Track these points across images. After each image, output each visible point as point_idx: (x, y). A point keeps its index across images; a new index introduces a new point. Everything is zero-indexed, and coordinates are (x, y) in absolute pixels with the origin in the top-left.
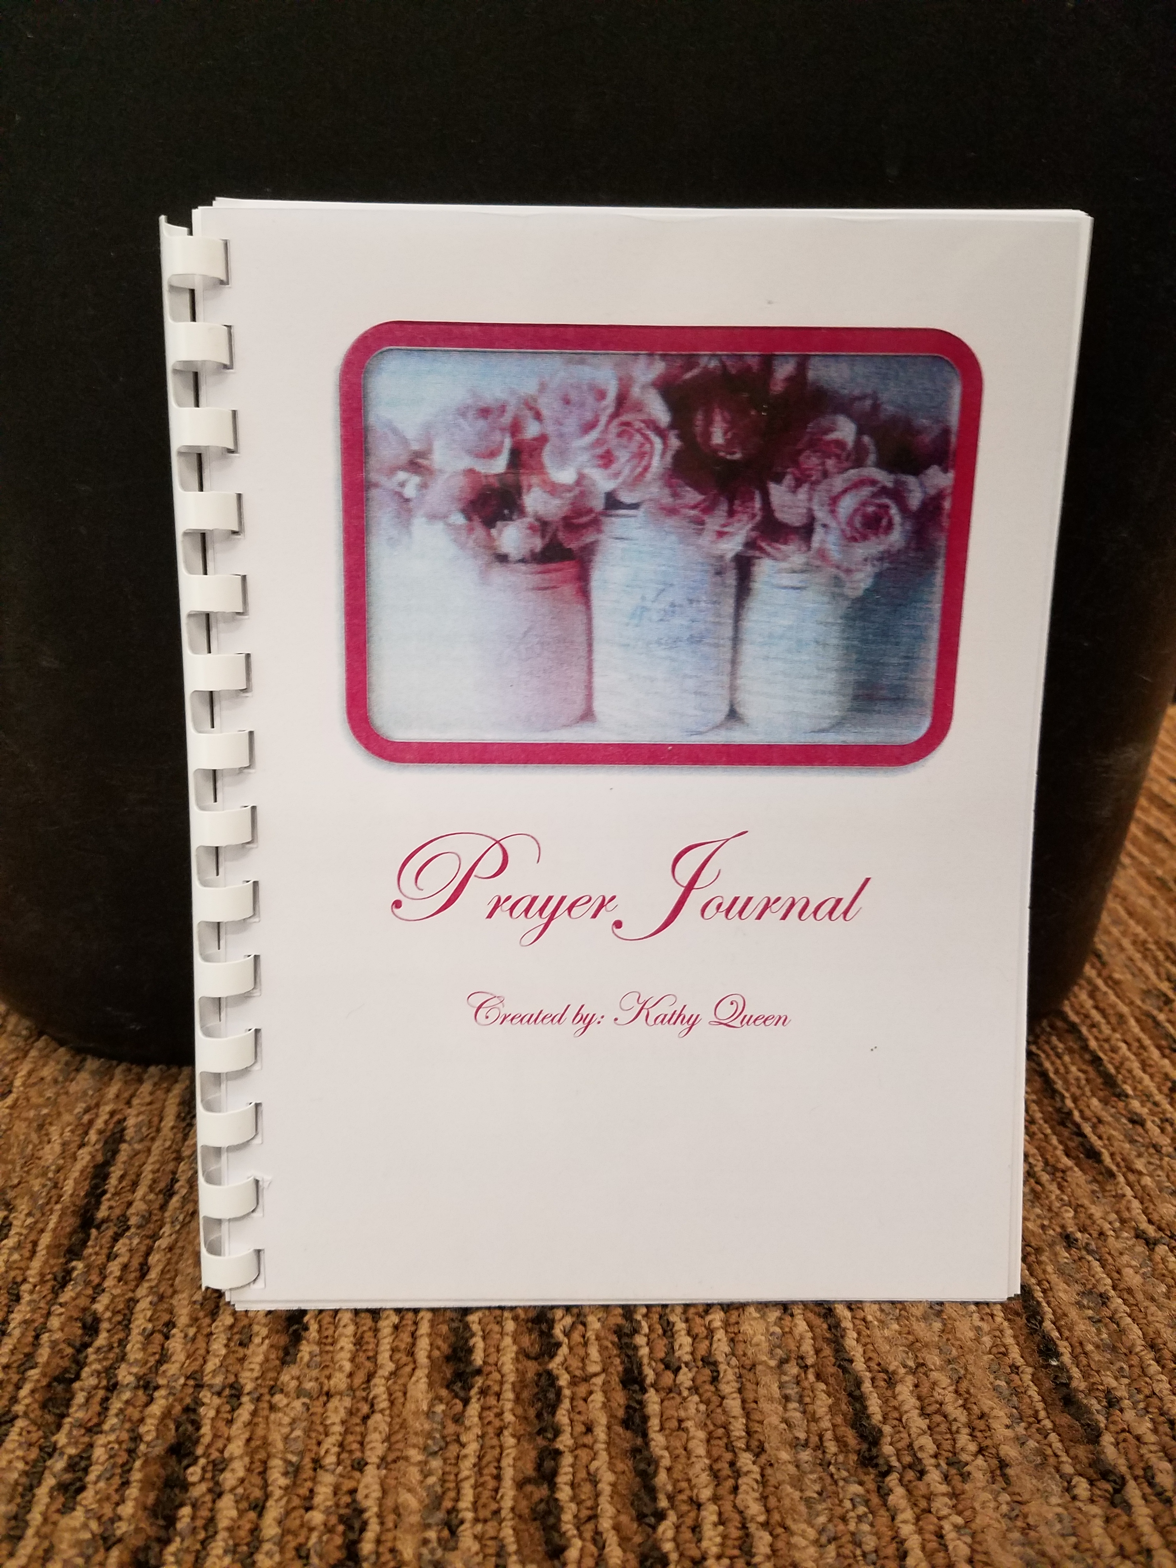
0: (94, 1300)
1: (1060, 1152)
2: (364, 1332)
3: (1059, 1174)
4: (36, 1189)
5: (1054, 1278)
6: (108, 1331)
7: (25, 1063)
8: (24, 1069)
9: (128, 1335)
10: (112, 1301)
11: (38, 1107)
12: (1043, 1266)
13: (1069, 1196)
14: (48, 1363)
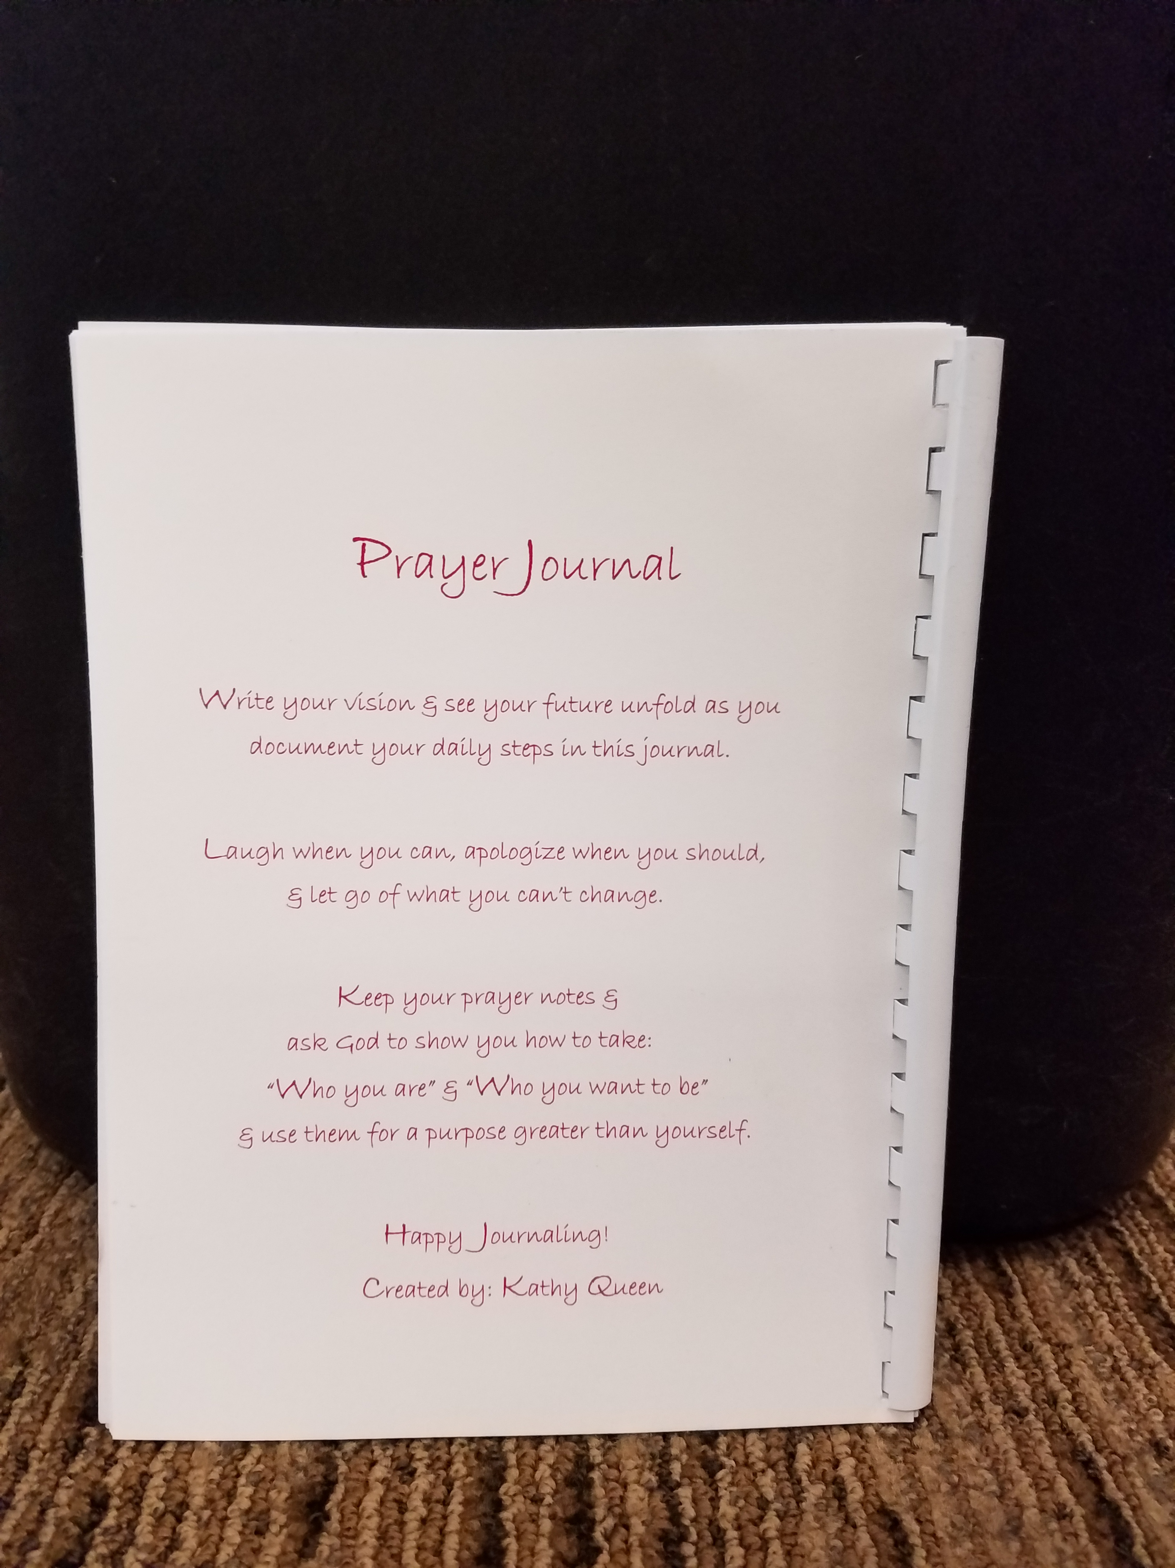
0: (105, 1472)
1: (1146, 1345)
2: (390, 1524)
3: (1147, 1371)
4: (54, 1342)
5: (1144, 1493)
6: (118, 1509)
7: (53, 1200)
8: (52, 1206)
9: (139, 1515)
10: (124, 1475)
11: (62, 1251)
12: (1131, 1479)
13: (1158, 1397)
14: (51, 1545)
